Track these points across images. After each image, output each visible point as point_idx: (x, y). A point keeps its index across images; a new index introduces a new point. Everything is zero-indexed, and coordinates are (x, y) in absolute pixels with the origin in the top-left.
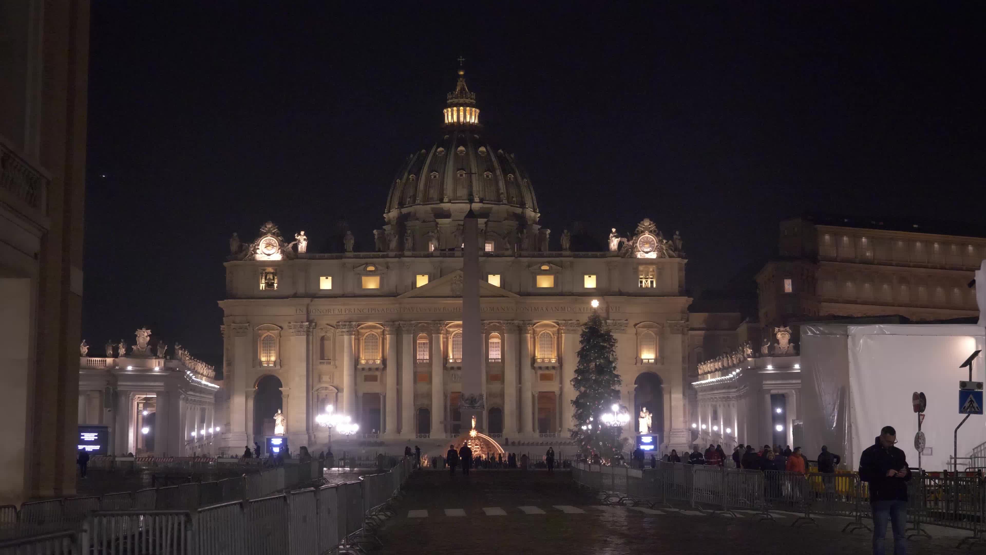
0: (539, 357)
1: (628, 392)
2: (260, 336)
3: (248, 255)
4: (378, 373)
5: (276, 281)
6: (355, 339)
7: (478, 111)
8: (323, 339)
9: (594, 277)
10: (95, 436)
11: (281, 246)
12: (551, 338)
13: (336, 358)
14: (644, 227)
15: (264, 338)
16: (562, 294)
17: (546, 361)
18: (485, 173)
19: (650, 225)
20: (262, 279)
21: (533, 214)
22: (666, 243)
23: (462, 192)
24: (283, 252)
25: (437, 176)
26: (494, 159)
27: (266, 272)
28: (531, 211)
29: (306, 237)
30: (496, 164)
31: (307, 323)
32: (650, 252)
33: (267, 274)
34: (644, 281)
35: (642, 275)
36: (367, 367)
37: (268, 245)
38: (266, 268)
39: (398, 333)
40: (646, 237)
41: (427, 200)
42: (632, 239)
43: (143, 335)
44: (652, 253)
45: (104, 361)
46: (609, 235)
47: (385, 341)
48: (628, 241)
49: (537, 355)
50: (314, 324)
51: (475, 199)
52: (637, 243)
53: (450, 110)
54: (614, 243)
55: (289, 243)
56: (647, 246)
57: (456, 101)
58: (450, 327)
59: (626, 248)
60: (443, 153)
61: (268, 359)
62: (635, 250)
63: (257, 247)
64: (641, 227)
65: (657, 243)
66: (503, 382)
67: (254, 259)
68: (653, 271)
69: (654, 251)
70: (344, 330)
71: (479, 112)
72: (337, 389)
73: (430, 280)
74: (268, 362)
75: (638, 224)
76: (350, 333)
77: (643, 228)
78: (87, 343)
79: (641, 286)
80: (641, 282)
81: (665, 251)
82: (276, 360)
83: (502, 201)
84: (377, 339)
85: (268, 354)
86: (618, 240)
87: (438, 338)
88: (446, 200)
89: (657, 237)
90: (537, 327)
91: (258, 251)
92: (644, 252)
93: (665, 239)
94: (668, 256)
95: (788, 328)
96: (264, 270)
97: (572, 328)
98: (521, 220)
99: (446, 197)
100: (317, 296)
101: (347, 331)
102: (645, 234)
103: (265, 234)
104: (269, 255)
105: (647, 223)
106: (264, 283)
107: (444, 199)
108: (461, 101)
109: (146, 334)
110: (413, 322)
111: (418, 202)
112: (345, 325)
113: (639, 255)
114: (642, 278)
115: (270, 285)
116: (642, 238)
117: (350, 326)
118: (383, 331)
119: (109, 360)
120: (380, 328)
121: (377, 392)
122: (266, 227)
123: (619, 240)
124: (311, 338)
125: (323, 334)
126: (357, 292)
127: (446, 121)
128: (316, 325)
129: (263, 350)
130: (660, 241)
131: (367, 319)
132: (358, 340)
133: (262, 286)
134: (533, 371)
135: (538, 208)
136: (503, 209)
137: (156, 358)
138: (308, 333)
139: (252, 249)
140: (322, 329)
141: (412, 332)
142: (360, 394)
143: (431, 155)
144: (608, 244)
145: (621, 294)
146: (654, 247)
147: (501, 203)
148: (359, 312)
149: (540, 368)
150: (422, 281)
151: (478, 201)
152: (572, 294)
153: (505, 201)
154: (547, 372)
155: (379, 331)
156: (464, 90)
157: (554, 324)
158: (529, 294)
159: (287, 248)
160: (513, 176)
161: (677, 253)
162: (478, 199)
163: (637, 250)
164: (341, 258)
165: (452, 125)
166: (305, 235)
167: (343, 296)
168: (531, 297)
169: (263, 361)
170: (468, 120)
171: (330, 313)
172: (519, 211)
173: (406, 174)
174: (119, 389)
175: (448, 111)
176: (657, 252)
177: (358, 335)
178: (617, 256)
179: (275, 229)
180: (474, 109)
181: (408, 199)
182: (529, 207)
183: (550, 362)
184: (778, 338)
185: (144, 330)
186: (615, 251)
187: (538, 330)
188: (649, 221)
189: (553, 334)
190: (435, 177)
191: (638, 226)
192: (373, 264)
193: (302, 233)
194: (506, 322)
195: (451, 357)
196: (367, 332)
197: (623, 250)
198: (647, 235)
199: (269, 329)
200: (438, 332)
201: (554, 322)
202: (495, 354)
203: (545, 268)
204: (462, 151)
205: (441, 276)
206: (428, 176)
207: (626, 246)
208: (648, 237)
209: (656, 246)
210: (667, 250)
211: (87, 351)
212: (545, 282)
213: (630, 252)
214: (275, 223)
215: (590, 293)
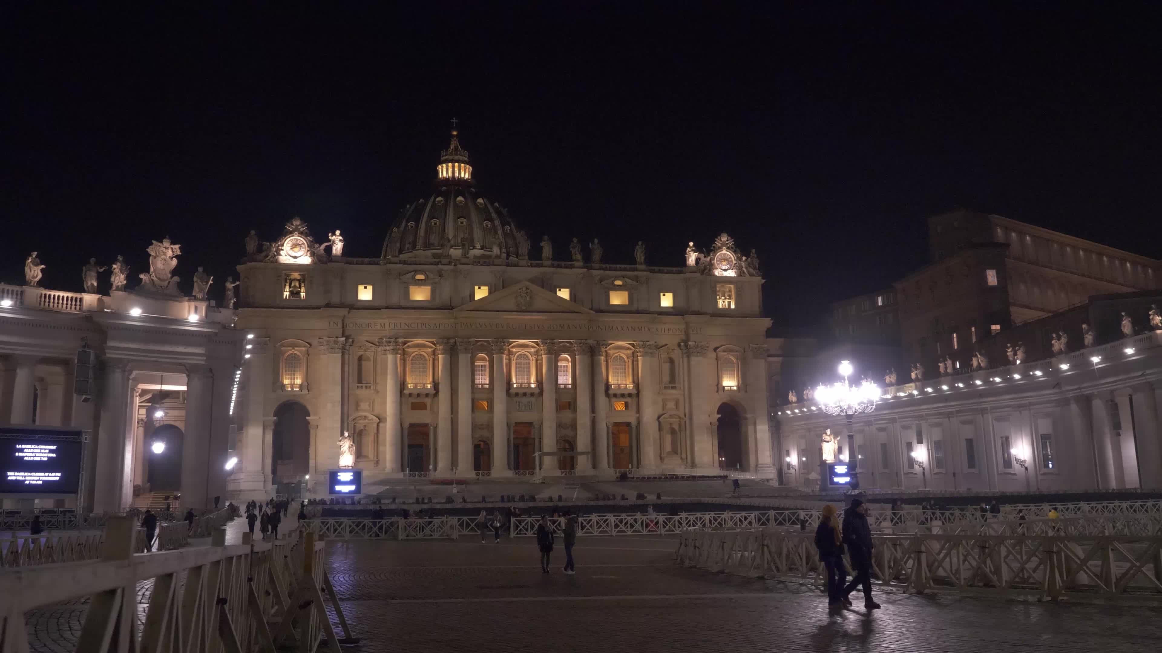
0: (613, 383)
1: (711, 423)
2: (283, 354)
3: (270, 256)
4: (428, 401)
5: (303, 289)
6: (401, 359)
8: (360, 358)
9: (670, 295)
10: (51, 451)
11: (311, 247)
12: (625, 362)
13: (377, 382)
14: (721, 242)
15: (288, 356)
16: (638, 312)
17: (622, 387)
18: (485, 222)
19: (727, 240)
20: (285, 286)
22: (746, 260)
24: (313, 255)
25: (438, 223)
26: (491, 210)
27: (290, 279)
29: (343, 237)
30: (494, 215)
31: (344, 339)
32: (728, 270)
34: (721, 301)
35: (719, 295)
36: (415, 392)
37: (294, 246)
38: (293, 273)
39: (452, 352)
40: (723, 253)
42: (709, 255)
43: (165, 254)
44: (730, 271)
45: (78, 300)
46: (686, 249)
47: (436, 362)
48: (705, 257)
49: (611, 380)
50: (351, 340)
52: (714, 259)
53: (444, 165)
54: (692, 258)
55: (320, 244)
56: (725, 263)
57: (451, 157)
58: (513, 347)
60: (442, 202)
61: (291, 382)
62: (713, 266)
63: (280, 247)
64: (718, 242)
65: (736, 260)
66: (575, 411)
67: (277, 261)
68: (732, 291)
69: (733, 269)
70: (388, 348)
71: (471, 169)
72: (379, 419)
73: (490, 292)
74: (292, 385)
75: (716, 239)
76: (395, 351)
77: (721, 244)
78: (41, 260)
79: (718, 307)
80: (718, 303)
82: (302, 383)
84: (426, 360)
85: (292, 376)
86: (695, 256)
87: (501, 360)
89: (736, 254)
90: (610, 349)
91: (282, 252)
92: (722, 269)
93: (743, 256)
94: (747, 275)
96: (288, 275)
97: (649, 351)
100: (355, 307)
101: (392, 350)
102: (722, 251)
103: (291, 233)
104: (295, 257)
105: (724, 238)
106: (288, 290)
108: (456, 157)
109: (170, 253)
110: (472, 340)
112: (390, 342)
113: (717, 273)
114: (719, 299)
115: (295, 294)
116: (720, 255)
117: (396, 343)
118: (434, 351)
119: (89, 299)
120: (431, 347)
121: (426, 422)
122: (292, 224)
123: (697, 255)
124: (346, 357)
125: (362, 353)
126: (403, 303)
127: (440, 176)
128: (353, 342)
129: (286, 371)
130: (740, 259)
131: (416, 335)
132: (404, 360)
133: (286, 294)
134: (607, 399)
137: (189, 300)
138: (343, 351)
139: (274, 249)
140: (361, 347)
141: (470, 351)
142: (406, 425)
143: (430, 204)
144: (684, 259)
145: (701, 313)
148: (406, 327)
149: (616, 395)
150: (481, 293)
151: (479, 247)
152: (648, 313)
154: (621, 400)
155: (430, 350)
156: (458, 148)
157: (629, 346)
158: (602, 311)
159: (318, 249)
160: (509, 228)
161: (756, 270)
162: (479, 245)
163: (715, 267)
164: (383, 264)
165: (446, 180)
166: (341, 235)
167: (386, 308)
168: (604, 314)
169: (286, 385)
170: (462, 175)
171: (370, 328)
173: (404, 222)
174: (110, 355)
175: (442, 167)
176: (736, 270)
177: (404, 354)
178: (696, 272)
179: (303, 227)
180: (467, 167)
181: (407, 246)
183: (625, 388)
185: (166, 243)
186: (692, 267)
187: (611, 352)
188: (727, 236)
189: (628, 358)
190: (435, 224)
191: (715, 241)
192: (423, 272)
193: (338, 232)
194: (579, 341)
195: (514, 381)
196: (415, 352)
197: (702, 267)
198: (724, 251)
199: (294, 346)
200: (501, 351)
201: (629, 344)
202: (565, 379)
203: (618, 282)
204: (461, 202)
205: (503, 287)
206: (428, 223)
207: (704, 263)
208: (725, 254)
209: (733, 264)
210: (746, 268)
211: (40, 276)
212: (617, 299)
213: (708, 269)
214: (304, 220)
215: (667, 312)
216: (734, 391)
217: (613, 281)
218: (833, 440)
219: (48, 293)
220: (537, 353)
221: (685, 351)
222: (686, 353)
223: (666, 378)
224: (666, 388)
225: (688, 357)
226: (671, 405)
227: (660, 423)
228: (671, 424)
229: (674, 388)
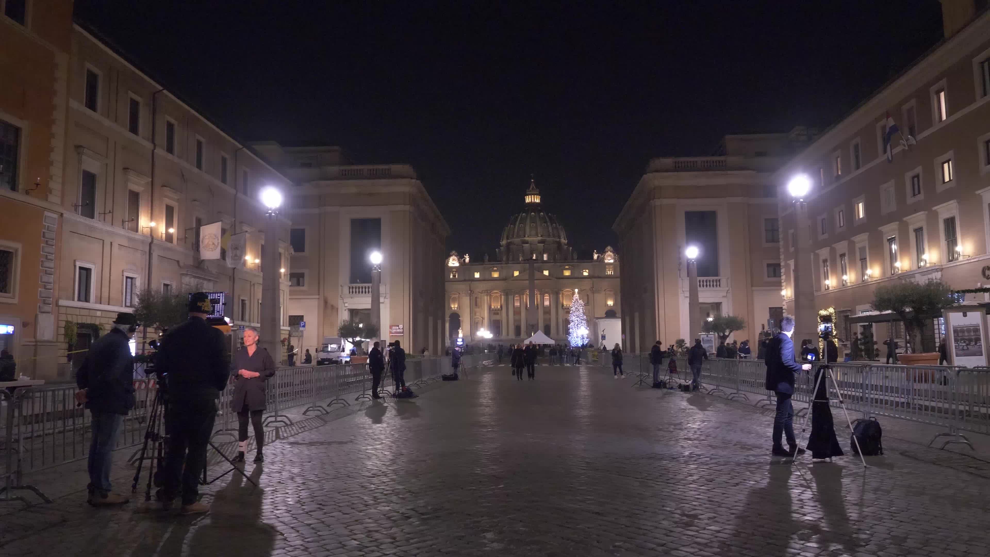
2: (451, 297)
3: (445, 264)
4: (499, 312)
5: (457, 274)
7: (540, 197)
8: (476, 298)
9: (587, 271)
11: (459, 260)
13: (482, 306)
15: (453, 298)
16: (574, 278)
17: (568, 306)
18: (543, 224)
20: (451, 274)
21: (564, 241)
22: (617, 256)
23: (533, 232)
24: (459, 263)
26: (547, 218)
29: (469, 256)
30: (548, 220)
31: (470, 292)
32: (610, 260)
33: (453, 271)
35: (607, 269)
36: (494, 309)
37: (453, 260)
38: (453, 269)
39: (507, 295)
41: (518, 236)
42: (603, 255)
44: (612, 260)
46: (593, 253)
47: (502, 298)
48: (601, 255)
49: (564, 303)
50: (472, 292)
51: (539, 235)
52: (605, 256)
54: (595, 256)
55: (462, 259)
56: (609, 257)
57: (530, 193)
59: (600, 258)
60: (525, 216)
61: (454, 306)
62: (604, 259)
65: (613, 256)
66: (550, 315)
67: (448, 266)
68: (612, 268)
70: (485, 294)
72: (483, 318)
73: (519, 273)
74: (454, 308)
76: (487, 295)
77: (608, 250)
79: (607, 274)
81: (617, 259)
82: (457, 307)
84: (498, 298)
85: (454, 304)
86: (597, 255)
87: (523, 297)
88: (526, 236)
89: (613, 254)
91: (449, 262)
92: (608, 260)
93: (617, 254)
94: (618, 262)
98: (559, 244)
99: (526, 234)
100: (474, 280)
102: (608, 253)
103: (452, 255)
104: (454, 264)
105: (609, 248)
108: (533, 193)
110: (513, 291)
111: (515, 237)
112: (485, 292)
113: (606, 261)
114: (607, 271)
115: (454, 276)
117: (487, 293)
118: (501, 295)
120: (500, 293)
121: (498, 319)
122: (452, 253)
124: (471, 297)
125: (476, 296)
126: (490, 278)
127: (526, 202)
129: (452, 303)
130: (615, 255)
131: (494, 289)
132: (490, 298)
133: (451, 277)
134: (563, 310)
135: (566, 238)
136: (551, 239)
138: (470, 295)
139: (447, 262)
140: (476, 294)
141: (513, 294)
142: (492, 320)
143: (520, 217)
144: (593, 257)
145: (598, 277)
146: (612, 258)
147: (550, 237)
148: (491, 286)
149: (565, 309)
150: (516, 273)
152: (578, 278)
153: (552, 236)
154: (568, 310)
156: (534, 188)
158: (560, 278)
159: (461, 261)
160: (555, 225)
161: (621, 259)
164: (483, 265)
165: (528, 203)
167: (484, 280)
169: (452, 307)
170: (536, 201)
171: (479, 287)
172: (558, 240)
173: (509, 225)
175: (527, 197)
177: (491, 296)
178: (597, 262)
179: (456, 253)
180: (538, 196)
181: (510, 236)
182: (563, 238)
186: (596, 260)
187: (564, 293)
189: (571, 295)
190: (522, 226)
191: (606, 249)
192: (496, 267)
193: (467, 255)
194: (551, 290)
195: (529, 304)
196: (495, 295)
199: (454, 295)
200: (523, 294)
201: (571, 290)
202: (547, 303)
203: (567, 267)
204: (533, 215)
205: (524, 271)
206: (519, 226)
208: (610, 254)
212: (567, 273)
213: (602, 260)
214: (456, 251)
215: (586, 277)
216: (612, 306)
217: (565, 267)
220: (537, 294)
222: (593, 292)
229: (588, 305)
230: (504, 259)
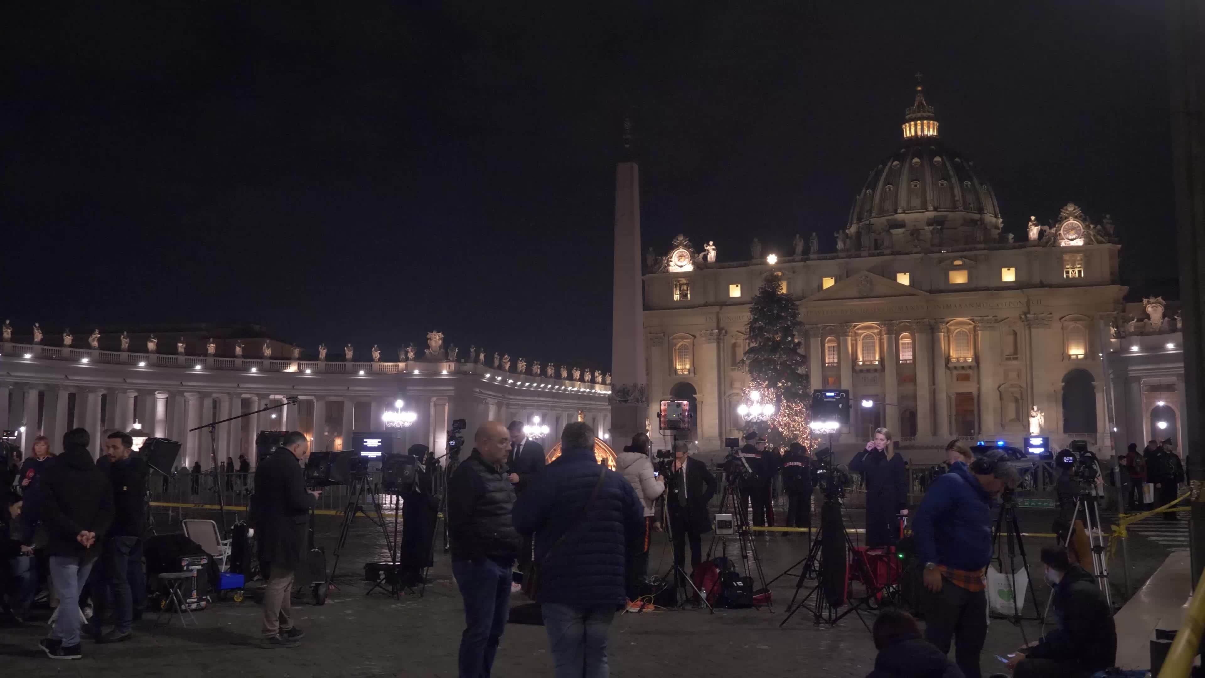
0: (954, 357)
1: (1055, 391)
2: (675, 346)
3: (662, 268)
5: (688, 291)
7: (936, 124)
8: (734, 346)
9: (1013, 270)
10: (379, 442)
11: (692, 257)
12: (968, 336)
14: (1068, 212)
15: (678, 347)
16: (976, 290)
17: (962, 360)
18: (940, 182)
19: (1074, 210)
20: (676, 291)
22: (1094, 228)
23: (916, 202)
24: (694, 263)
25: (892, 189)
26: (949, 168)
28: (991, 216)
29: (715, 246)
30: (951, 173)
31: (717, 331)
32: (1075, 239)
33: (681, 285)
34: (1071, 271)
35: (1068, 265)
37: (680, 257)
38: (679, 279)
39: (806, 336)
40: (1071, 223)
41: (882, 212)
42: (1055, 226)
43: (435, 338)
44: (1078, 240)
45: (397, 366)
46: (1028, 223)
48: (1050, 228)
49: (951, 354)
50: (724, 331)
51: (929, 208)
52: (1060, 230)
53: (907, 125)
54: (1034, 232)
55: (699, 254)
56: (1073, 232)
57: (914, 115)
58: (858, 329)
59: (1047, 237)
60: (898, 166)
61: (682, 367)
62: (1058, 237)
63: (670, 260)
64: (1065, 213)
65: (1083, 228)
66: (915, 384)
67: (667, 271)
68: (1081, 260)
69: (1080, 238)
71: (938, 124)
73: (836, 282)
74: (683, 370)
75: (1061, 210)
77: (1067, 214)
78: (379, 348)
79: (1068, 277)
80: (1068, 272)
81: (1093, 237)
82: (690, 368)
83: (958, 208)
85: (683, 362)
86: (1037, 229)
87: (846, 341)
88: (900, 211)
89: (1083, 222)
90: (951, 325)
91: (671, 264)
92: (1068, 239)
93: (1092, 224)
94: (1096, 243)
95: (1160, 299)
96: (679, 281)
97: (989, 325)
98: (980, 226)
99: (900, 208)
100: (727, 303)
102: (1069, 220)
103: (676, 247)
104: (681, 266)
105: (1071, 208)
106: (678, 293)
107: (898, 210)
108: (919, 115)
109: (438, 337)
110: (819, 325)
111: (873, 215)
113: (1064, 243)
114: (1068, 268)
115: (684, 295)
116: (1067, 225)
119: (402, 365)
122: (678, 240)
123: (1040, 229)
124: (722, 345)
125: (734, 341)
127: (905, 136)
128: (726, 332)
129: (678, 359)
130: (1087, 227)
133: (677, 297)
134: (948, 371)
135: (1000, 213)
136: (959, 215)
137: (447, 362)
138: (719, 341)
139: (665, 262)
140: (733, 336)
141: (820, 336)
143: (887, 169)
144: (1027, 234)
145: (1042, 285)
146: (1080, 234)
147: (957, 210)
149: (955, 368)
150: (828, 283)
152: (988, 289)
153: (961, 208)
154: (963, 372)
156: (923, 104)
157: (968, 321)
158: (941, 291)
159: (698, 258)
160: (970, 183)
161: (1107, 238)
162: (932, 207)
163: (1061, 237)
164: (748, 265)
165: (910, 139)
166: (714, 245)
168: (942, 294)
169: (679, 369)
170: (926, 132)
171: (739, 320)
173: (864, 190)
175: (906, 126)
176: (1083, 239)
178: (1038, 246)
179: (685, 241)
180: (931, 122)
181: (866, 213)
182: (990, 213)
183: (966, 361)
184: (1148, 312)
185: (434, 333)
186: (1035, 240)
187: (952, 328)
188: (1073, 205)
189: (969, 332)
190: (890, 189)
193: (711, 243)
194: (916, 321)
195: (861, 359)
197: (1045, 239)
198: (1071, 221)
199: (683, 338)
200: (845, 334)
201: (969, 319)
202: (906, 355)
204: (916, 163)
205: (847, 277)
206: (883, 189)
207: (1048, 235)
208: (1073, 223)
209: (1082, 232)
210: (1094, 236)
211: (379, 356)
212: (959, 278)
213: (1052, 240)
214: (685, 236)
215: (1008, 287)
216: (1081, 360)
217: (952, 263)
218: (1039, 415)
219: (383, 364)
220: (880, 333)
221: (1026, 323)
222: (1028, 325)
223: (1009, 350)
224: (1008, 359)
225: (1030, 328)
226: (1013, 375)
227: (1000, 392)
228: (1012, 393)
229: (1016, 359)
230: (799, 248)
